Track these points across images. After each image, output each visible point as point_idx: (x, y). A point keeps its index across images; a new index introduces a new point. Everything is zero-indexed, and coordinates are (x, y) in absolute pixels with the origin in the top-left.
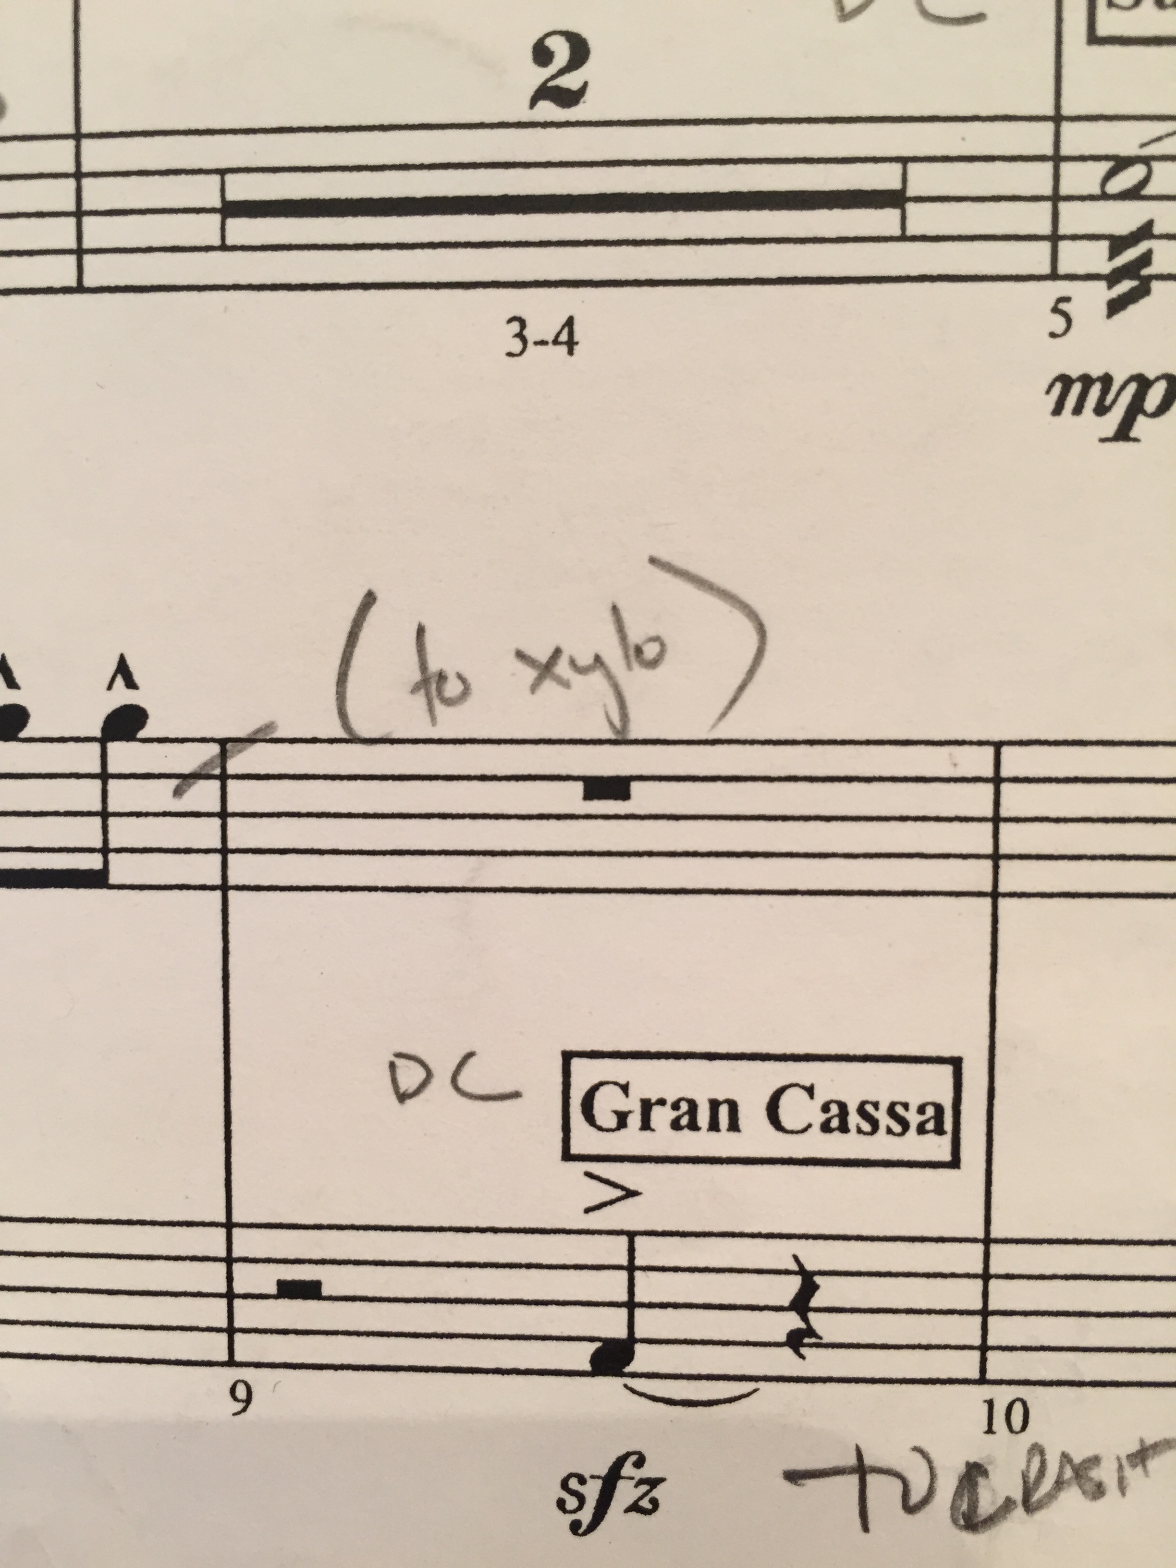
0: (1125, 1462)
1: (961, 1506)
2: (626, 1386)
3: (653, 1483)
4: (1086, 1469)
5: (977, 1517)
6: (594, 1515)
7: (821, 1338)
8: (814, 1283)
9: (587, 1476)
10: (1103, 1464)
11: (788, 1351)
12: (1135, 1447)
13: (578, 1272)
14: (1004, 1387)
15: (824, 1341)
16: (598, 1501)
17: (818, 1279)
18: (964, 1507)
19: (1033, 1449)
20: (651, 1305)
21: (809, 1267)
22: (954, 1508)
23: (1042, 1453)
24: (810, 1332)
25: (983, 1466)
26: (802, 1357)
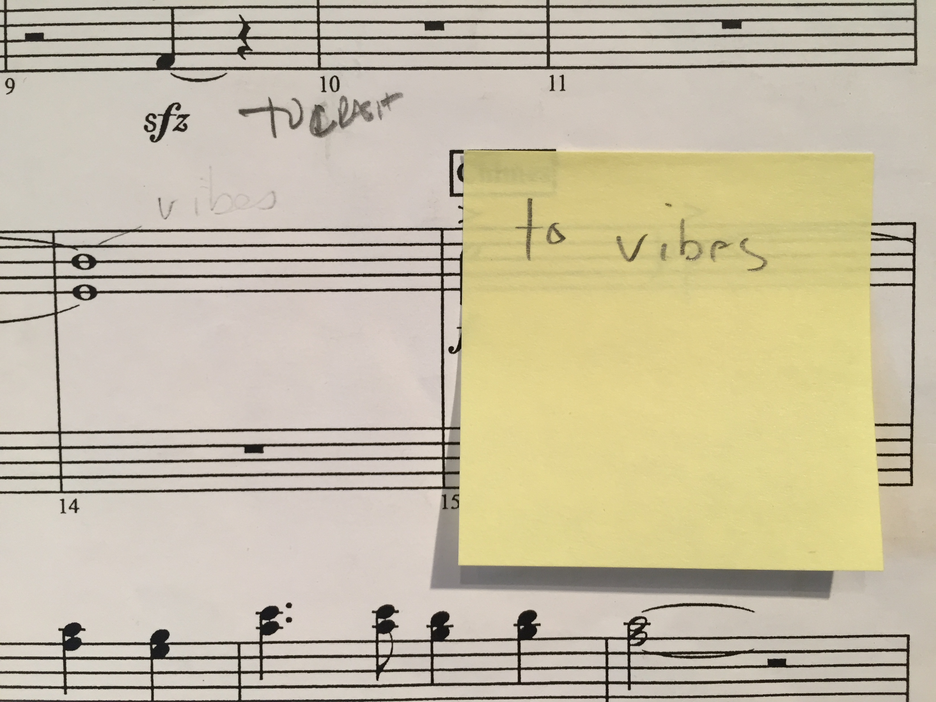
0: (380, 104)
1: (314, 125)
2: (172, 74)
3: (185, 117)
4: (364, 107)
5: (321, 130)
6: (160, 132)
7: (252, 50)
8: (248, 26)
9: (156, 115)
10: (372, 105)
11: (238, 56)
12: (384, 97)
13: (151, 25)
14: (328, 71)
15: (253, 52)
16: (162, 126)
17: (249, 25)
18: (315, 125)
19: (342, 99)
20: (181, 39)
21: (246, 20)
22: (311, 126)
23: (346, 100)
24: (247, 47)
25: (322, 107)
26: (244, 59)
